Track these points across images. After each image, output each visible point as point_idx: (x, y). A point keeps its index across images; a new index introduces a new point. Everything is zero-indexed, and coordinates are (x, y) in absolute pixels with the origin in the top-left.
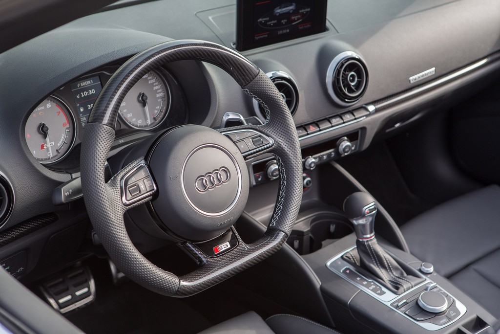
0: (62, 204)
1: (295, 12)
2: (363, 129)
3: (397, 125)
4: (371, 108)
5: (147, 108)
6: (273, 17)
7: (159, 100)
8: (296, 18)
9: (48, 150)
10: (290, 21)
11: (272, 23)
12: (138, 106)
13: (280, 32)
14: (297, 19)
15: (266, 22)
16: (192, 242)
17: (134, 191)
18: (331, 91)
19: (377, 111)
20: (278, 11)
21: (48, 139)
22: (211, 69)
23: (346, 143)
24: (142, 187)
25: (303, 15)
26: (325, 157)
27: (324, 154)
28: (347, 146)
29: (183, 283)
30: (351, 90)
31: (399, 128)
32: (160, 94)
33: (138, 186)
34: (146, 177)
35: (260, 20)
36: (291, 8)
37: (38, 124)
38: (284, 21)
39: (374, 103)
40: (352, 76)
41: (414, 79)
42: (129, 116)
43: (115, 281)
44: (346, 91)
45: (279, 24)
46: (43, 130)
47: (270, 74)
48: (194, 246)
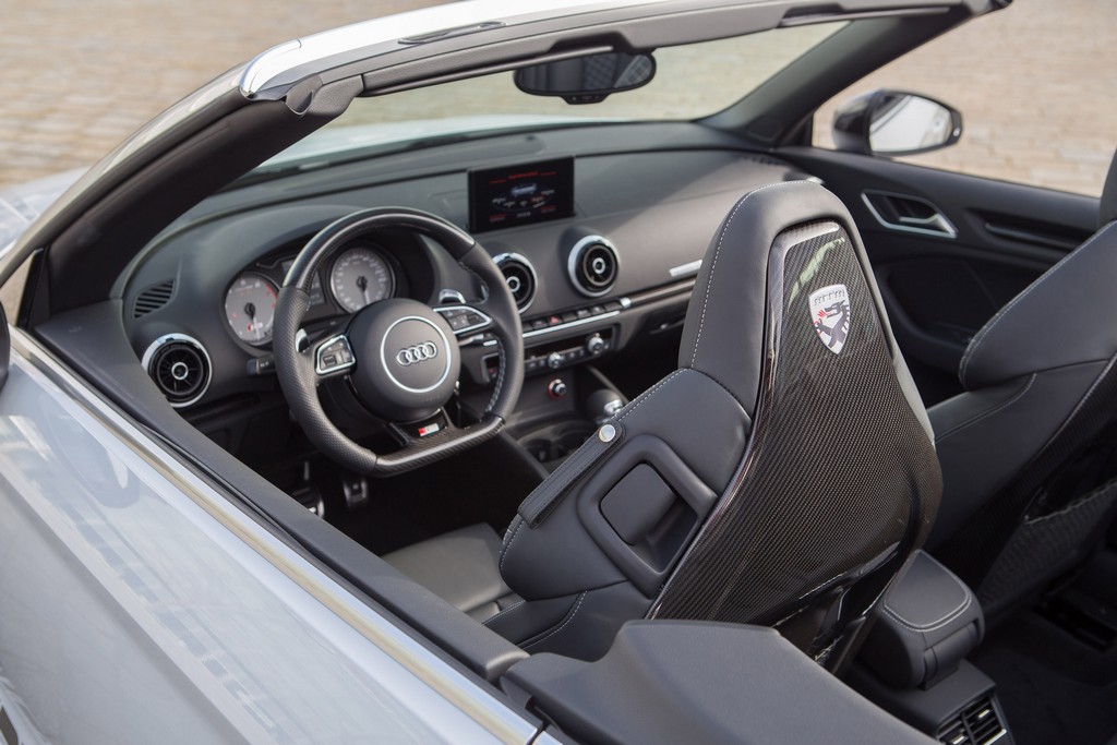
0: (256, 376)
1: (537, 194)
2: (617, 325)
3: (663, 327)
4: (626, 302)
5: (367, 293)
6: (510, 198)
7: (382, 285)
8: (537, 200)
9: (255, 331)
10: (530, 204)
11: (510, 204)
12: (357, 290)
13: (520, 215)
14: (539, 202)
15: (502, 203)
16: (395, 422)
17: (330, 361)
18: (575, 280)
19: (633, 306)
20: (517, 191)
21: (255, 319)
22: (434, 248)
23: (597, 340)
24: (339, 358)
25: (546, 197)
26: (572, 355)
27: (572, 352)
28: (598, 344)
29: (382, 462)
30: (597, 278)
31: (666, 331)
32: (383, 279)
33: (334, 357)
34: (345, 348)
35: (495, 201)
36: (531, 189)
37: (245, 304)
38: (523, 203)
39: (629, 295)
40: (599, 263)
41: (675, 272)
42: (347, 300)
43: (349, 505)
44: (592, 281)
45: (517, 206)
46: (250, 311)
47: (497, 259)
48: (400, 427)
